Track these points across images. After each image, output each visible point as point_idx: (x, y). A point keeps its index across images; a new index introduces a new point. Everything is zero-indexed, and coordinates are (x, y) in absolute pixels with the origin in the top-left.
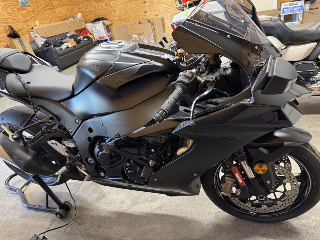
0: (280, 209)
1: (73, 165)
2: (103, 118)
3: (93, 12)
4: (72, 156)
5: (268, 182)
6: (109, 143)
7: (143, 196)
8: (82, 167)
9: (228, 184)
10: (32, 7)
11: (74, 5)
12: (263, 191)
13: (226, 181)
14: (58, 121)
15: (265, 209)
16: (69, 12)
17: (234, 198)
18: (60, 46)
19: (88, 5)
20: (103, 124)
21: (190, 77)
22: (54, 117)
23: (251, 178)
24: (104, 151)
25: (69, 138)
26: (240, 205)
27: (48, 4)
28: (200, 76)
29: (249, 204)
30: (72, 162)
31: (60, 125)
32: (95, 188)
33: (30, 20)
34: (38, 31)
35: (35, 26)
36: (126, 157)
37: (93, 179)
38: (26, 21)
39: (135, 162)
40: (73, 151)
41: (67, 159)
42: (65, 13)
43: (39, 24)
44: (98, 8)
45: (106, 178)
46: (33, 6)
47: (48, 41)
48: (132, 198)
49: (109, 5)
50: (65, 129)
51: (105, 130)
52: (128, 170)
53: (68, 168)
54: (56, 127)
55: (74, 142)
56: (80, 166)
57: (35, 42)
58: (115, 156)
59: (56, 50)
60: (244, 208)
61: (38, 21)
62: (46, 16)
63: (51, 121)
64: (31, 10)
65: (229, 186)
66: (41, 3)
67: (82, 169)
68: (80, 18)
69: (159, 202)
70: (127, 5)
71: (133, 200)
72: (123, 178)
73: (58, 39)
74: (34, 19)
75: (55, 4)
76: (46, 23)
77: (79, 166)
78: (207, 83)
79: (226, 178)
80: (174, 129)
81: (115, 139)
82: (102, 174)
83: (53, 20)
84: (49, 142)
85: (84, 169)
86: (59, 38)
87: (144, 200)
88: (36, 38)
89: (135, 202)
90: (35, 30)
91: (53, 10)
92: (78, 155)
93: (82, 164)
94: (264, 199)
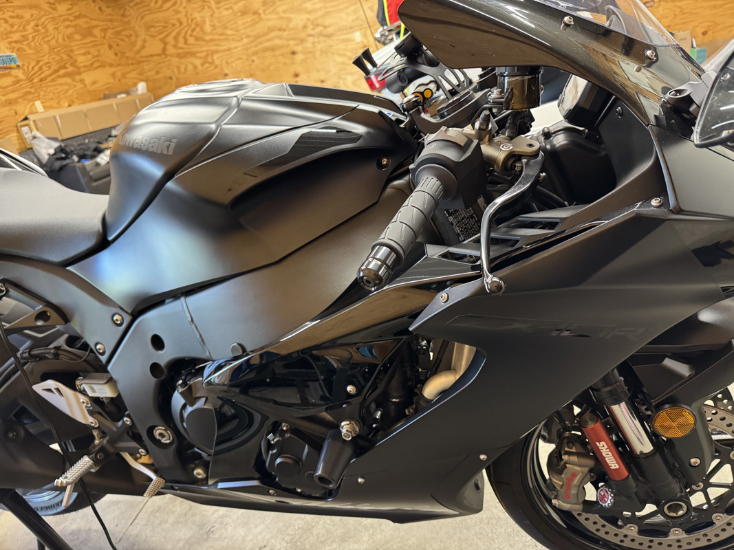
0: (724, 536)
1: (111, 450)
2: (194, 300)
3: (174, 79)
4: (108, 423)
5: (693, 460)
6: (214, 376)
7: (320, 527)
8: (138, 455)
9: (574, 475)
10: (26, 70)
11: (128, 65)
12: (678, 490)
13: (566, 467)
14: (64, 323)
15: (679, 541)
16: (117, 80)
17: (589, 515)
18: (93, 157)
19: (162, 65)
20: (192, 320)
21: (462, 144)
22: (50, 312)
23: (642, 453)
24: (200, 404)
25: (98, 372)
26: (607, 533)
27: (66, 63)
28: (490, 141)
29: (633, 530)
30: (108, 441)
31: (73, 334)
32: (184, 511)
33: (20, 100)
34: (40, 125)
35: (32, 113)
36: (268, 418)
37: (172, 488)
38: (10, 103)
39: (295, 431)
40: (111, 408)
41: (95, 433)
42: (106, 84)
43: (44, 107)
44: (186, 69)
45: (210, 482)
46: (28, 68)
47: (66, 146)
48: (288, 534)
49: (210, 63)
50: (85, 346)
51: (201, 336)
52: (274, 457)
53: (96, 461)
54: (61, 341)
55: (111, 380)
56: (134, 455)
57: (33, 152)
58: (234, 417)
59: (84, 168)
60: (616, 541)
61: (42, 103)
62: (61, 91)
63: (40, 323)
64: (22, 76)
65: (576, 481)
66: (46, 61)
67: (139, 461)
68: (142, 94)
69: (366, 538)
70: (253, 61)
71: (291, 540)
72: (262, 482)
73: (89, 141)
74: (30, 97)
75: (82, 62)
76: (59, 106)
77: (131, 455)
78: (515, 162)
79: (565, 457)
80: (414, 316)
81: (231, 364)
82: (199, 472)
83: (77, 98)
84: (39, 388)
85: (145, 459)
86: (92, 140)
87: (323, 536)
88: (35, 141)
89: (299, 543)
90: (32, 123)
91: (78, 78)
92: (125, 419)
93: (139, 447)
94: (681, 513)
